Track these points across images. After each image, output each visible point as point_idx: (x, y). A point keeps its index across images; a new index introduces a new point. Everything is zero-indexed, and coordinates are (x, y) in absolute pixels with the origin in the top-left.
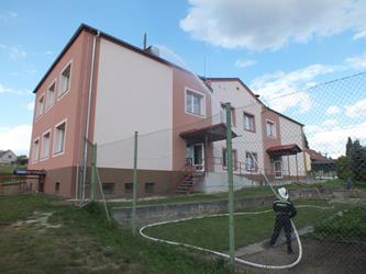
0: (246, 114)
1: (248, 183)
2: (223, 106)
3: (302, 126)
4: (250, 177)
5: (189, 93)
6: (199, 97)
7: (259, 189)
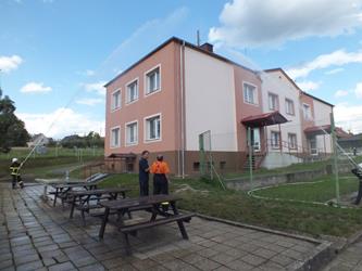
0: (287, 100)
1: (295, 160)
2: (270, 94)
3: (332, 106)
4: (297, 155)
5: (246, 85)
6: (252, 88)
7: (304, 165)
